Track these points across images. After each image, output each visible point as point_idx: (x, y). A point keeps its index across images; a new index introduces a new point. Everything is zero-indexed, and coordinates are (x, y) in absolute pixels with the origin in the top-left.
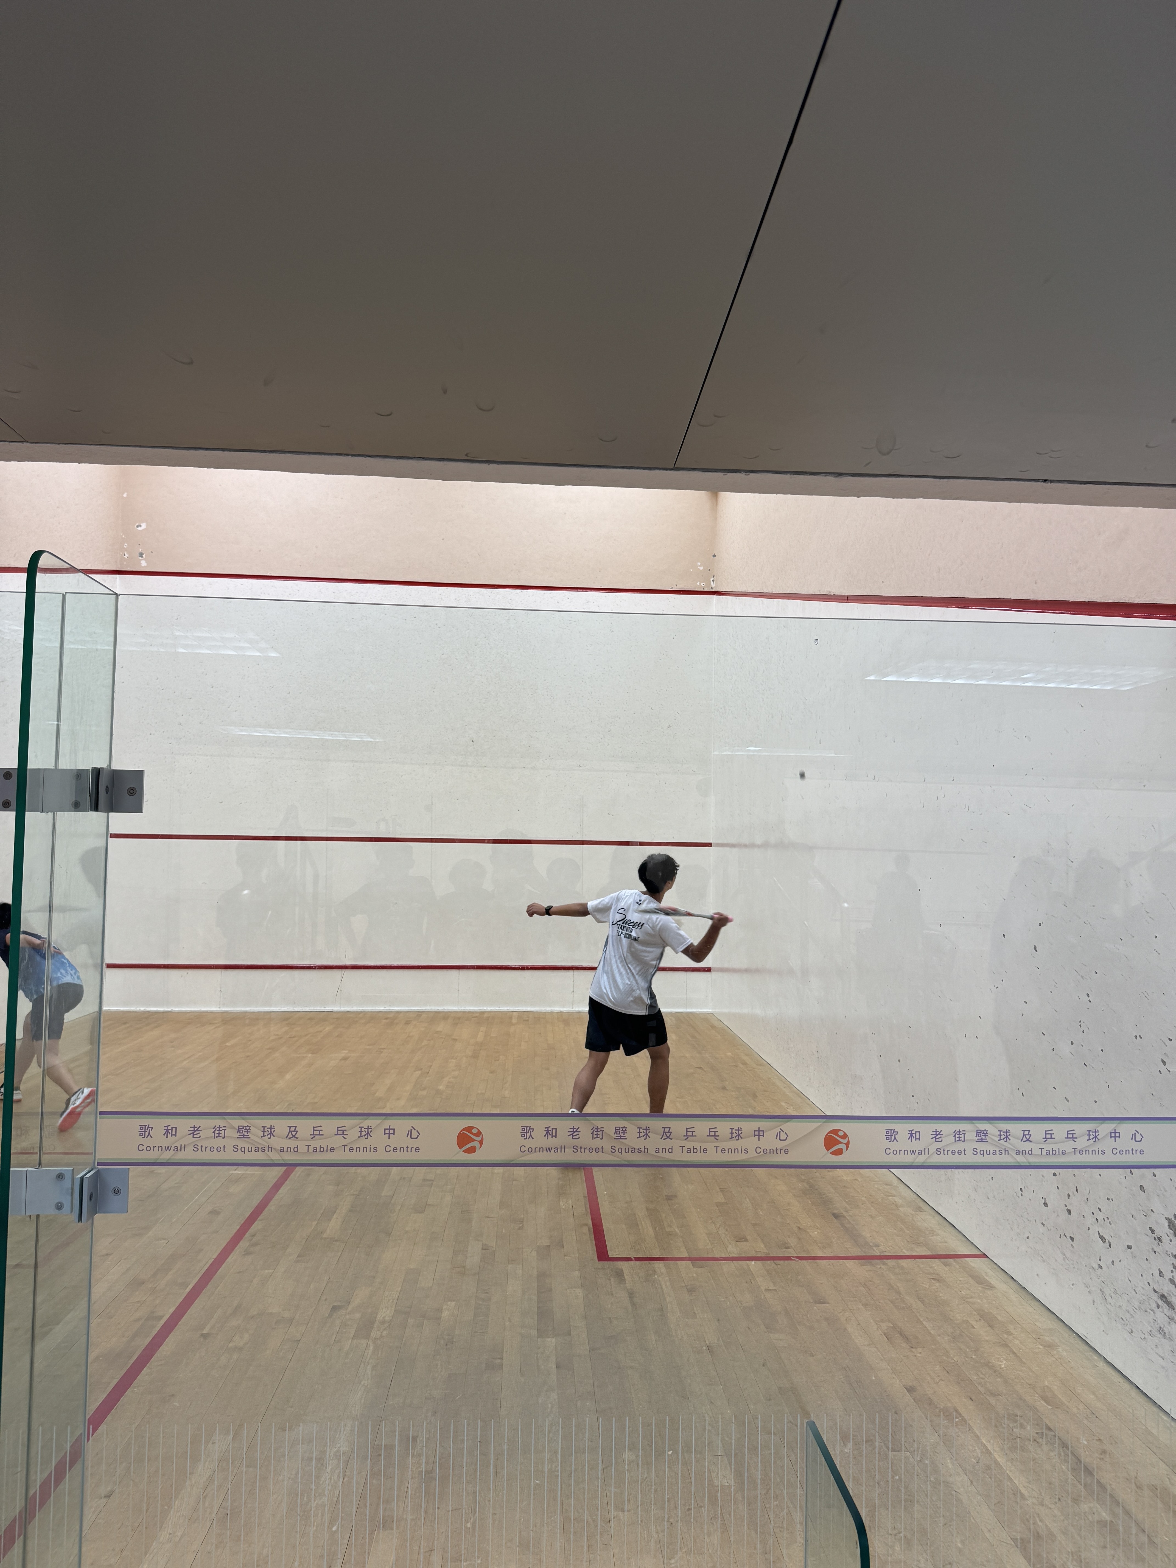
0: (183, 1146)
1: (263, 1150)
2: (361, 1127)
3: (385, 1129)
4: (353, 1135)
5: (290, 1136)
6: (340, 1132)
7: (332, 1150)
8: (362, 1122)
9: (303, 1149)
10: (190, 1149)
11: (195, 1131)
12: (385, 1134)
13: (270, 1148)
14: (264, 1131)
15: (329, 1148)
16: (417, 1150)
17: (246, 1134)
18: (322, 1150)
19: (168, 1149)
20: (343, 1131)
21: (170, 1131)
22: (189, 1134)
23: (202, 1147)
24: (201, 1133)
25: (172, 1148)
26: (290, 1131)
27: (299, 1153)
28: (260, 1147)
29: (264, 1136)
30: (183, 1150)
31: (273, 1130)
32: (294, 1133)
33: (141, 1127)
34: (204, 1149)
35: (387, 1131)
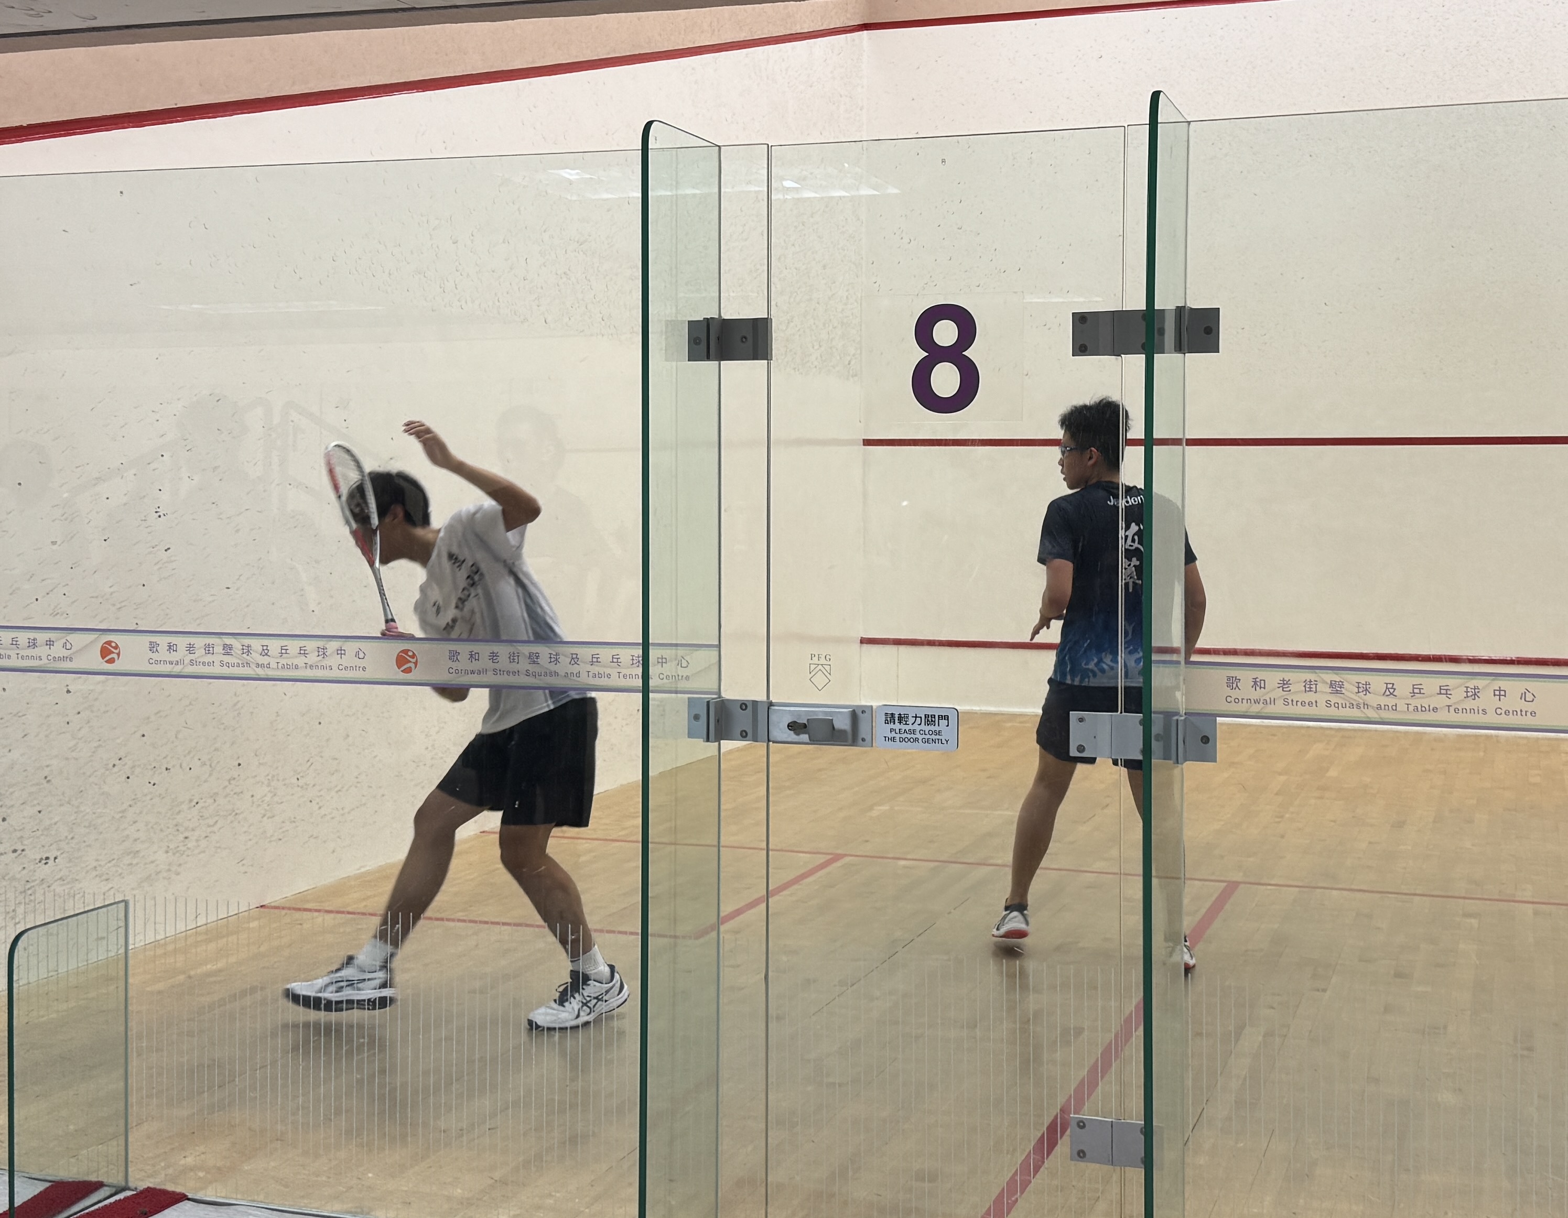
0: (1272, 700)
1: (1358, 707)
2: (1467, 687)
3: (1494, 690)
4: (1458, 694)
5: (1388, 693)
6: (1443, 692)
7: (1435, 710)
8: (1467, 682)
9: (1402, 707)
10: (1280, 703)
11: (1284, 684)
12: (1495, 695)
13: (1366, 705)
14: (1358, 687)
15: (1431, 708)
16: (1533, 714)
17: (1339, 689)
18: (1423, 709)
19: (1257, 702)
20: (1447, 690)
21: (1259, 684)
22: (1279, 687)
23: (1292, 701)
24: (1291, 687)
25: (1262, 701)
26: (1387, 688)
27: (1399, 711)
28: (1355, 704)
29: (1359, 692)
30: (1272, 703)
31: (1368, 686)
32: (1392, 691)
33: (1229, 678)
34: (1295, 703)
35: (1497, 693)
